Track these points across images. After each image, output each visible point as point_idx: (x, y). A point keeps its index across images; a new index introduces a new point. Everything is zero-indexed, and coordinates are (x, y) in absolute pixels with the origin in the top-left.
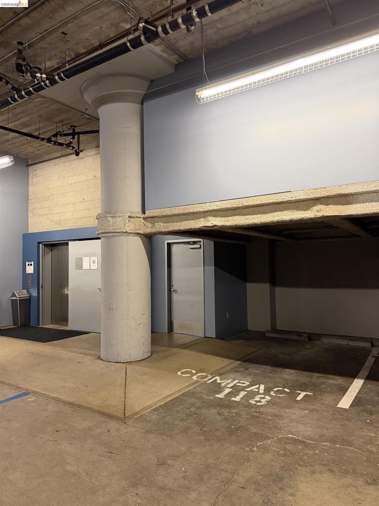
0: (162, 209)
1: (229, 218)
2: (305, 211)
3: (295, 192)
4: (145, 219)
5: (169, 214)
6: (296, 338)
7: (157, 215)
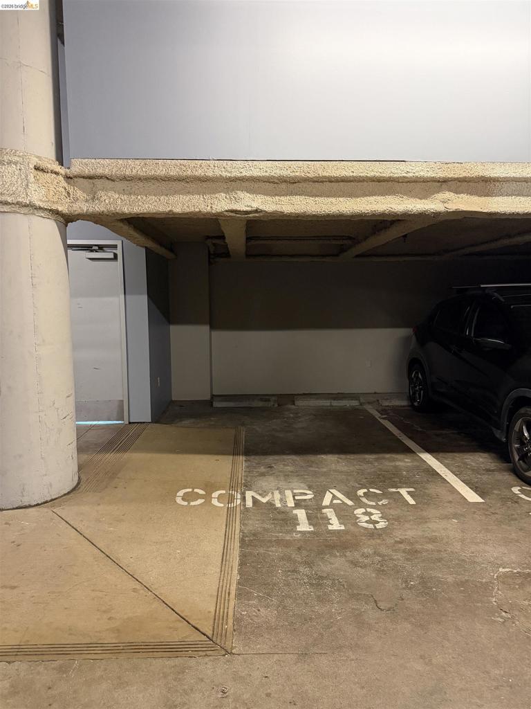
0: (120, 162)
1: (282, 198)
2: (421, 199)
3: (413, 164)
4: (68, 178)
5: (141, 173)
6: (261, 404)
7: (107, 172)
